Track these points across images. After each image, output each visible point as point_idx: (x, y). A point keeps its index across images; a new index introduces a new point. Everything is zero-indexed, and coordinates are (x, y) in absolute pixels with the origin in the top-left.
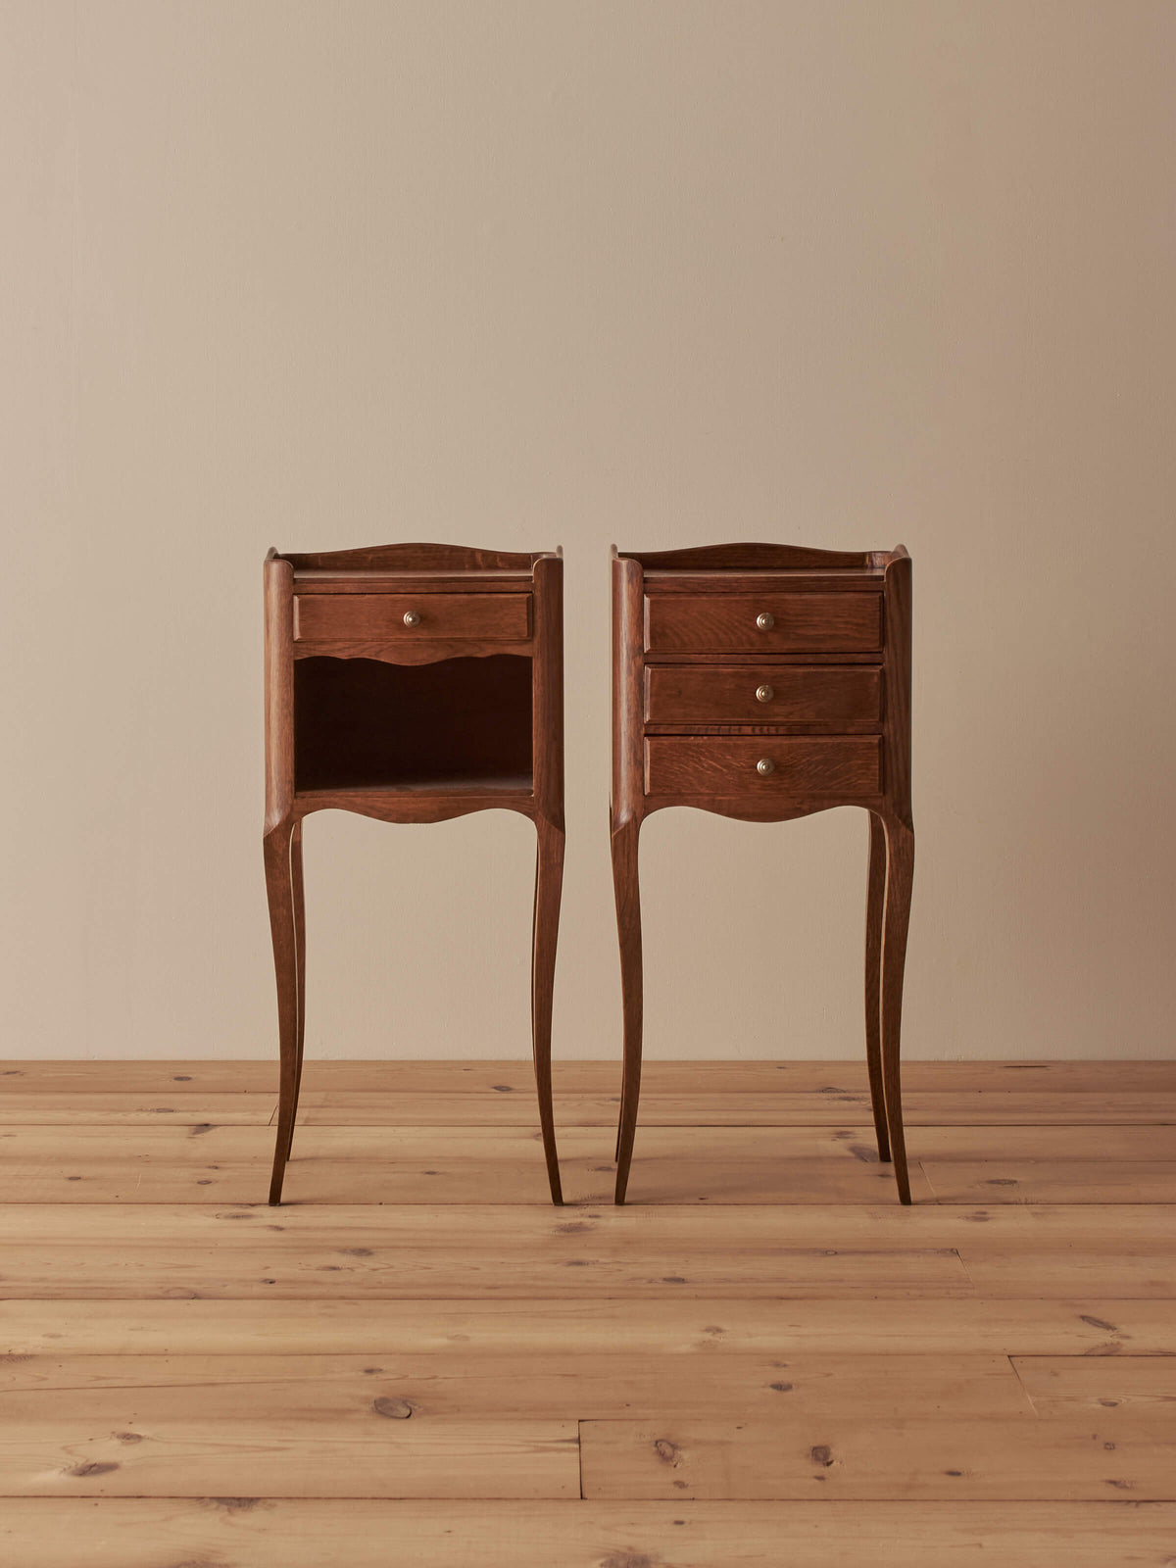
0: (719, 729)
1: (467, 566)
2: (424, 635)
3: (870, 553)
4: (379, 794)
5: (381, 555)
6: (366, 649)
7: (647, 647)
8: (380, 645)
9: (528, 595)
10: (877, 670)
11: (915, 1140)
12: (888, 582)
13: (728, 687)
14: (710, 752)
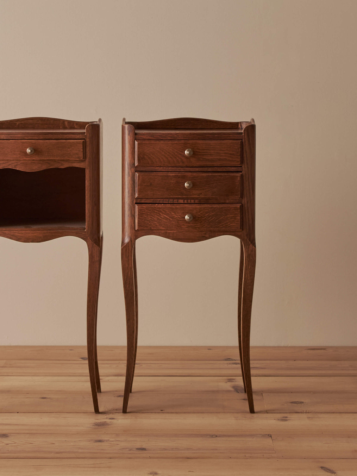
0: (168, 201)
1: (61, 127)
2: (36, 158)
3: (241, 122)
4: (16, 229)
5: (23, 122)
6: (10, 164)
7: (136, 164)
8: (17, 162)
9: (83, 140)
10: (239, 175)
11: (256, 383)
12: (244, 135)
13: (173, 182)
14: (164, 210)
